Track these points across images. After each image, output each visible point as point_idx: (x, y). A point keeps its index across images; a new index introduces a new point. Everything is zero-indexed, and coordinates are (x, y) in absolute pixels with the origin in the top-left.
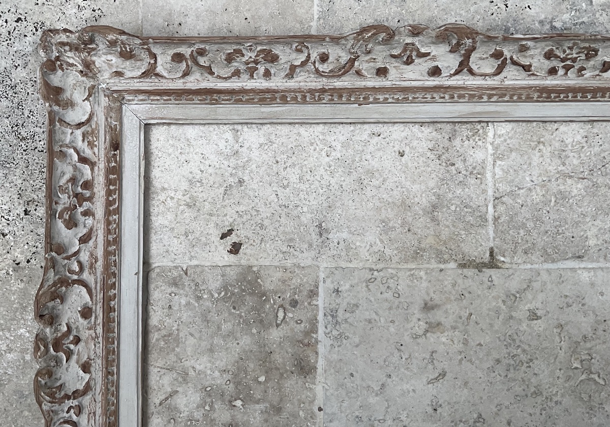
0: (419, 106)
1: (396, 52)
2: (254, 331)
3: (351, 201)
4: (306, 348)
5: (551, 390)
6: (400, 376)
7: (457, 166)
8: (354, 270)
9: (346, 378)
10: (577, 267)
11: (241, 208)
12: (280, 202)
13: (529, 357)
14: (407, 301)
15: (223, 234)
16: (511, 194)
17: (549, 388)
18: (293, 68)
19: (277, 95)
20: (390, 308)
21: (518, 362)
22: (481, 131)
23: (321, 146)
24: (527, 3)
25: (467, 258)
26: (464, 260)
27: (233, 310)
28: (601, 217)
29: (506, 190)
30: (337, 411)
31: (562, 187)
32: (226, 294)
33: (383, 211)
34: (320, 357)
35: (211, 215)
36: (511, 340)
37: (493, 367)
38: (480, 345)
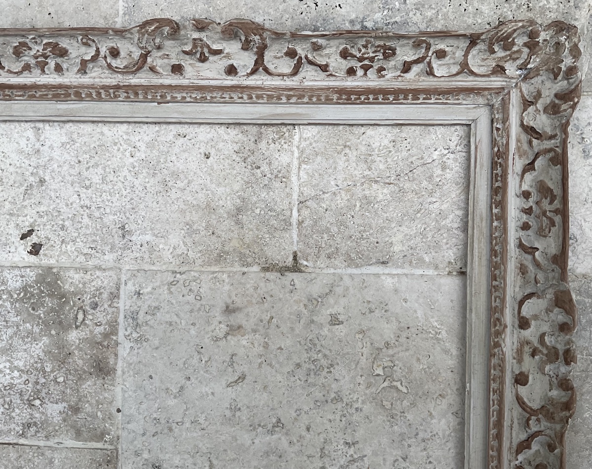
0: (220, 106)
1: (188, 48)
2: (53, 332)
3: (155, 203)
4: (105, 350)
5: (351, 396)
6: (199, 379)
7: (262, 168)
8: (157, 273)
9: (144, 380)
10: (381, 272)
11: (42, 208)
12: (82, 203)
13: (330, 362)
14: (209, 304)
15: (23, 235)
16: (316, 198)
17: (350, 394)
18: (84, 63)
19: (70, 91)
20: (192, 311)
21: (318, 367)
22: (287, 134)
23: (125, 146)
24: (338, 2)
25: (270, 261)
26: (267, 263)
27: (32, 312)
28: (407, 223)
29: (310, 195)
30: (135, 413)
31: (367, 192)
32: (25, 295)
33: (188, 214)
34: (119, 359)
35: (11, 215)
36: (311, 345)
37: (293, 371)
38: (280, 348)
